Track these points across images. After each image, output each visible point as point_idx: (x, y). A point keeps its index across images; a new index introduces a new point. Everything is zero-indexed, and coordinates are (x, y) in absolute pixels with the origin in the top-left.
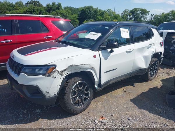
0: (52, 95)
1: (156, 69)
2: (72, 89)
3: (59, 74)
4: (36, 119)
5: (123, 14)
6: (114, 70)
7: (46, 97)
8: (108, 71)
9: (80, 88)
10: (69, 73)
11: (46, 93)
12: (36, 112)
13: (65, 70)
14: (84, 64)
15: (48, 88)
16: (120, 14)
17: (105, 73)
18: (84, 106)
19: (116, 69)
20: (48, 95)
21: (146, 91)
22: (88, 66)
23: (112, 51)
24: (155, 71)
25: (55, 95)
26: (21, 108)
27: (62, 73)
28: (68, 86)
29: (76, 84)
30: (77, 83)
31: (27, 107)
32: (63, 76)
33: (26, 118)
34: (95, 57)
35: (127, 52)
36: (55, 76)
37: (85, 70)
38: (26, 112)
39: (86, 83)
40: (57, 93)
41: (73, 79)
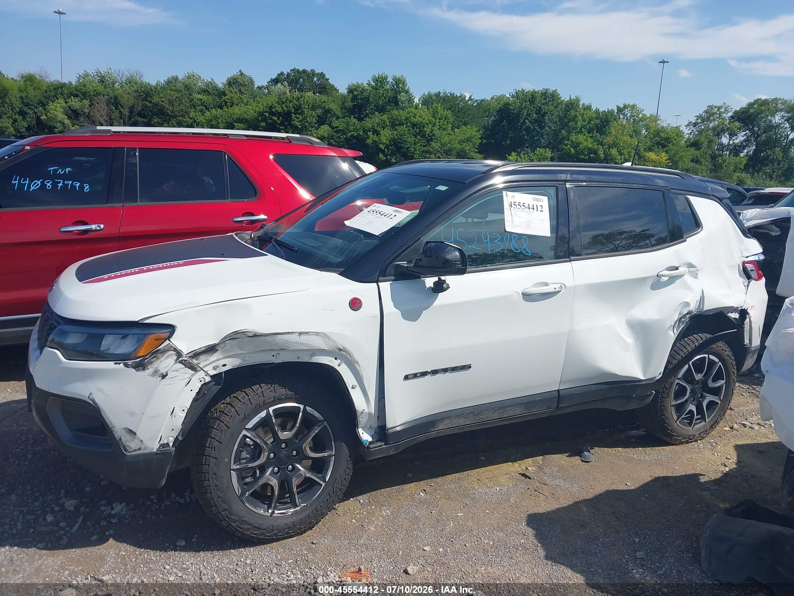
0: (154, 446)
1: (716, 391)
2: (244, 432)
3: (181, 362)
4: (95, 537)
5: (695, 125)
6: (454, 369)
7: (126, 450)
8: (424, 374)
9: (285, 435)
10: (231, 363)
11: (124, 432)
12: (110, 514)
13: (211, 349)
14: (300, 334)
15: (132, 414)
16: (683, 128)
17: (406, 378)
18: (296, 513)
19: (467, 367)
20: (132, 445)
21: (633, 488)
22: (319, 343)
23: (440, 287)
24: (709, 398)
25: (163, 446)
26: (63, 491)
27: (195, 361)
28: (224, 418)
29: (263, 414)
30: (271, 409)
31: (87, 489)
32: (201, 374)
33: (62, 529)
34: (355, 304)
35: (527, 297)
36: (163, 371)
37: (306, 359)
38: (72, 509)
39: (316, 414)
40: (172, 440)
41: (249, 390)
